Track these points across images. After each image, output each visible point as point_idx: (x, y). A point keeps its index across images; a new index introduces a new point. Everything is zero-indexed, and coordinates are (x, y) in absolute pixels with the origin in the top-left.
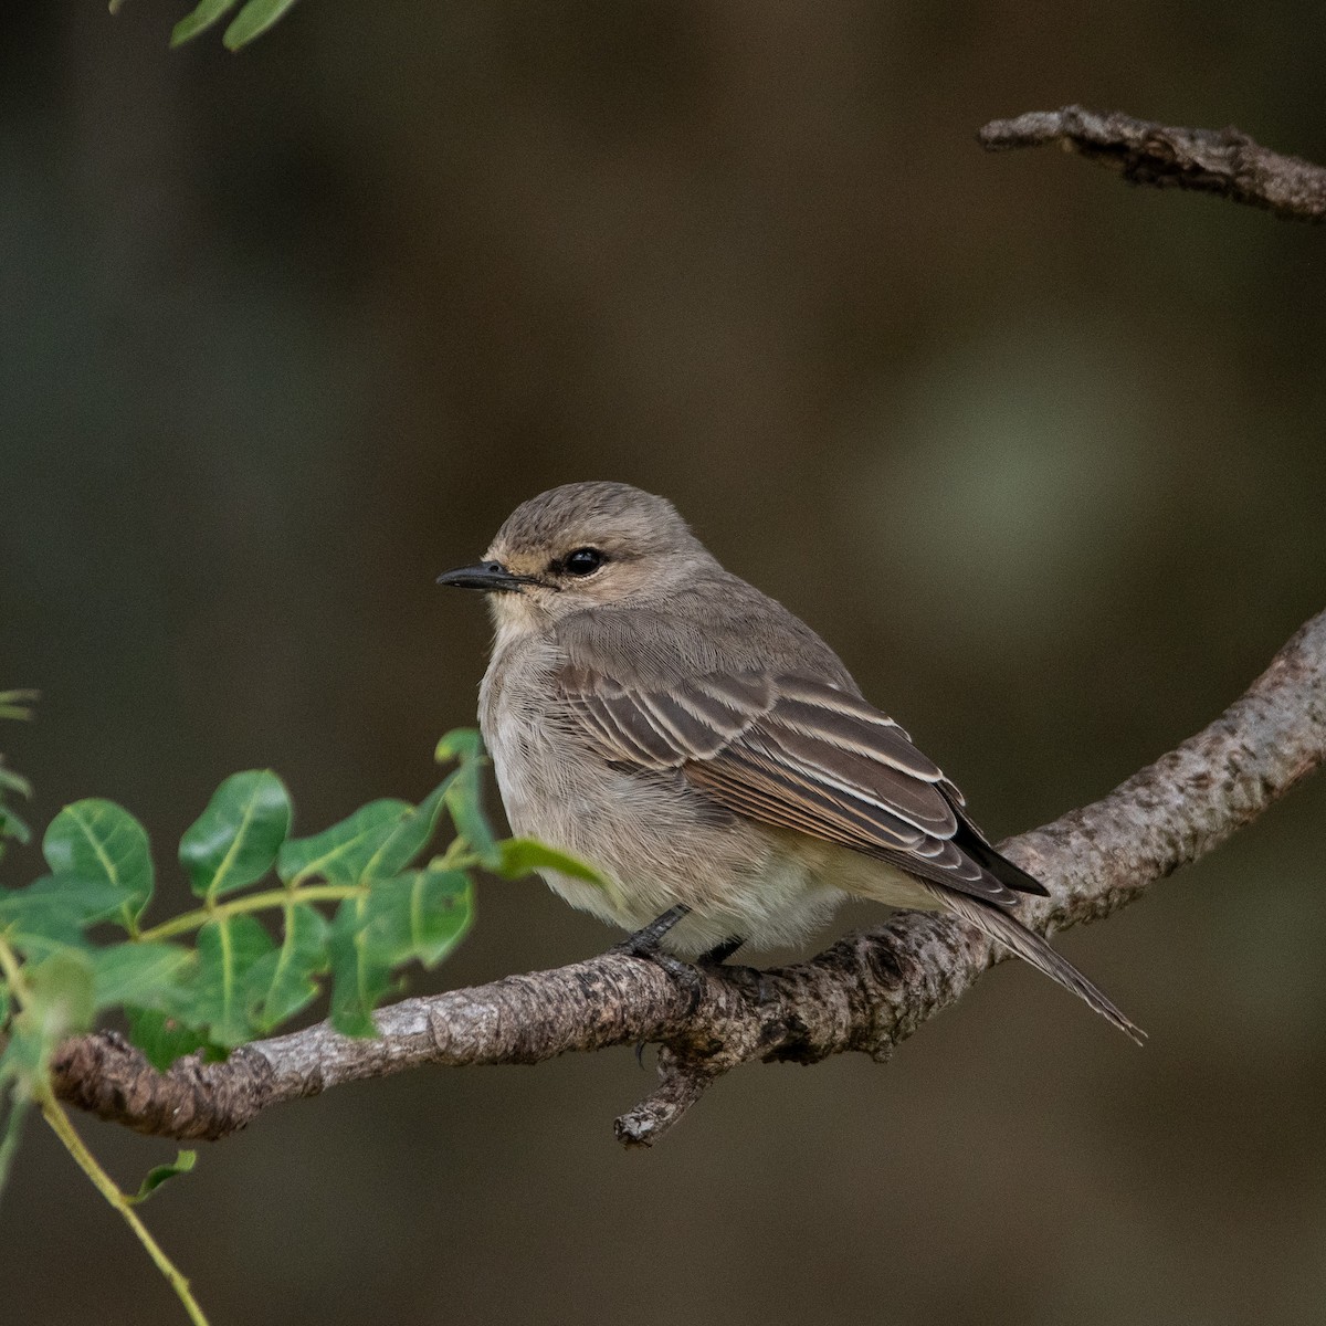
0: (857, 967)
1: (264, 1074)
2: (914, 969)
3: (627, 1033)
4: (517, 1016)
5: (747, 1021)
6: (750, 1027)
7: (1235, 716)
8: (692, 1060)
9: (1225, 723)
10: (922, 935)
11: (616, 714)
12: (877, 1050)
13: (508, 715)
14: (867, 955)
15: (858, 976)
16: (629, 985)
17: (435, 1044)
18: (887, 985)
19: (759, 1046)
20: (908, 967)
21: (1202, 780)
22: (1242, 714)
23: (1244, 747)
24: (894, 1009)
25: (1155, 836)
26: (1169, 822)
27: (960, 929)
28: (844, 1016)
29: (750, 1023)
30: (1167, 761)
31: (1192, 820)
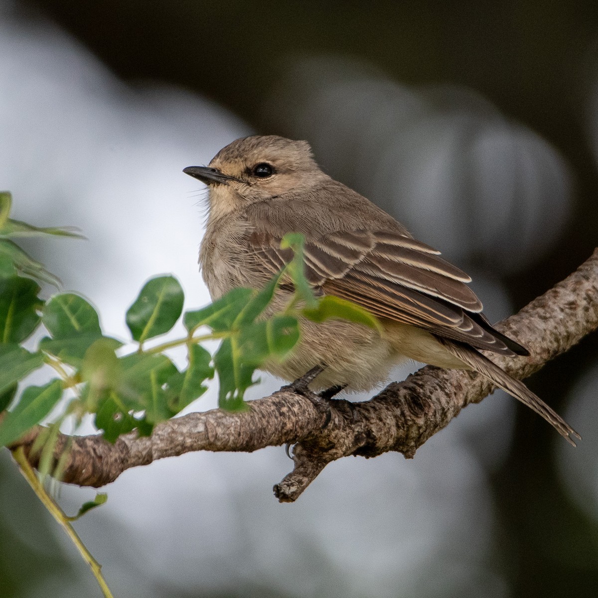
0: (400, 403)
1: (125, 452)
2: (430, 406)
3: (296, 436)
4: (249, 424)
5: (348, 432)
6: (349, 436)
7: (587, 270)
8: (316, 453)
9: (582, 273)
10: (432, 387)
11: (283, 258)
12: (407, 451)
13: (220, 261)
14: (405, 397)
15: (401, 409)
16: (299, 409)
17: (208, 439)
18: (416, 415)
19: (353, 446)
20: (427, 405)
21: (572, 305)
22: (591, 269)
23: (594, 287)
24: (419, 428)
25: (549, 336)
26: (556, 328)
27: (451, 384)
28: (394, 430)
29: (349, 433)
30: (553, 294)
31: (568, 327)
